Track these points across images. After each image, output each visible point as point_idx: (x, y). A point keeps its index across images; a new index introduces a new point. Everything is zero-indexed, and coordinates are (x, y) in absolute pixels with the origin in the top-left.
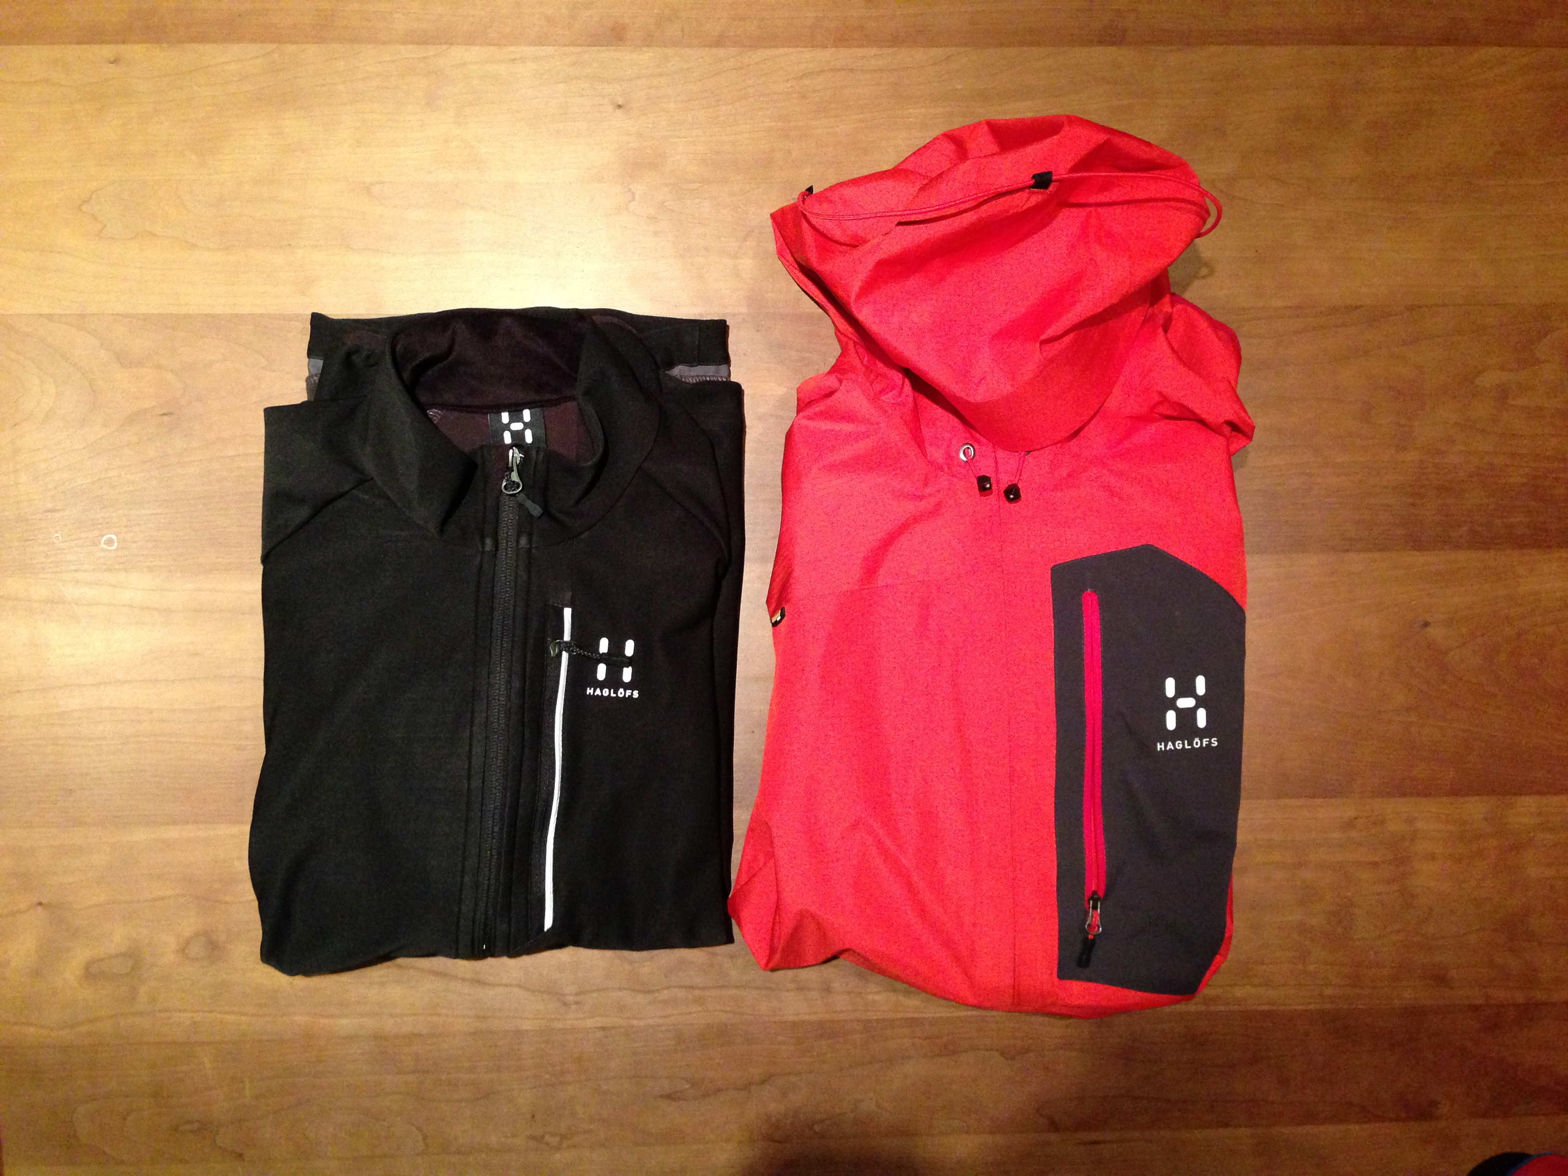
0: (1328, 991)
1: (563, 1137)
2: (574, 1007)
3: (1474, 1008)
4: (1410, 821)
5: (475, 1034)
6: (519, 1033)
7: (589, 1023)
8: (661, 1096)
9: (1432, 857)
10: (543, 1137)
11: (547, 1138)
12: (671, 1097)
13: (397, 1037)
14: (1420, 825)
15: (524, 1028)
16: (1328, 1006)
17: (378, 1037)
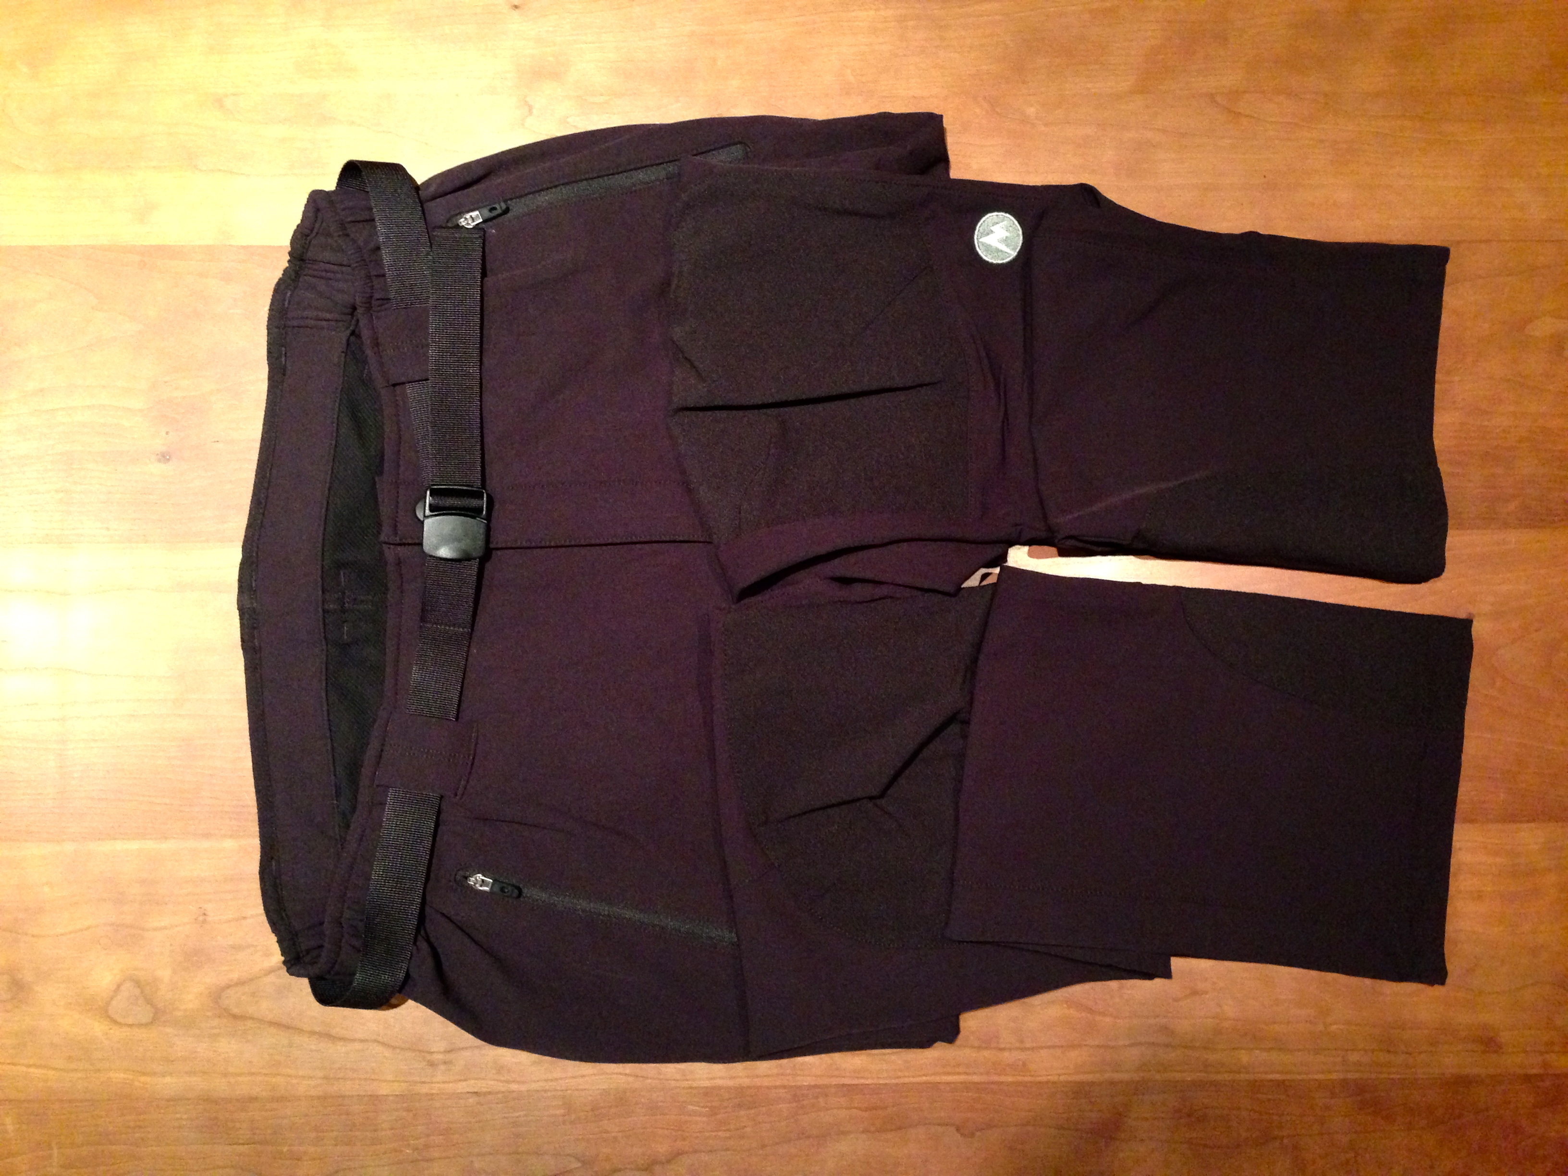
2: (442, 1067)
6: (376, 1098)
7: (462, 1087)
15: (383, 1092)
16: (1353, 1076)
17: (208, 1100)
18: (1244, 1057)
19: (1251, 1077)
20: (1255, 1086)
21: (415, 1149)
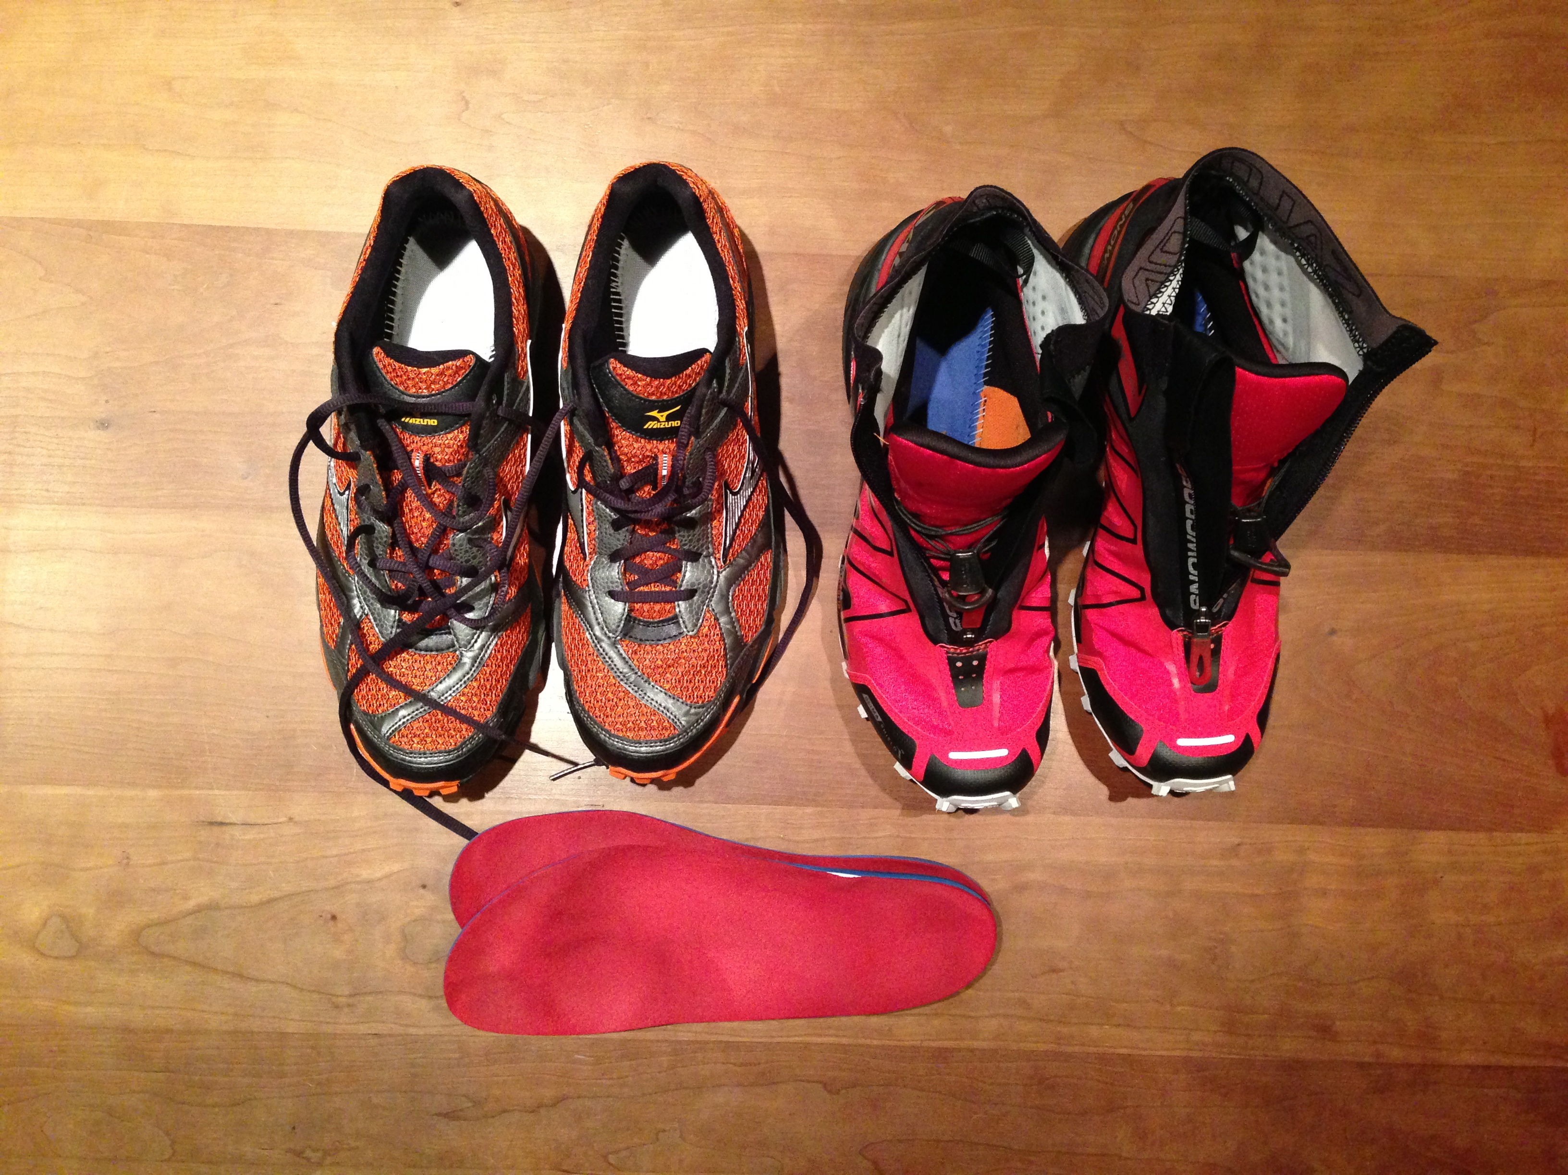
0: (1196, 1037)
1: (326, 1153)
2: (346, 1010)
3: (1361, 1065)
4: (1302, 851)
5: (234, 1033)
6: (283, 1035)
7: (363, 1029)
8: (439, 1114)
9: (1324, 893)
10: (302, 1152)
11: (308, 1153)
12: (450, 1115)
13: (146, 1031)
14: (1312, 856)
15: (290, 1030)
16: (1195, 1054)
17: (127, 1030)
18: (1094, 1032)
19: (1101, 1050)
20: (1104, 1059)
21: (319, 1084)
